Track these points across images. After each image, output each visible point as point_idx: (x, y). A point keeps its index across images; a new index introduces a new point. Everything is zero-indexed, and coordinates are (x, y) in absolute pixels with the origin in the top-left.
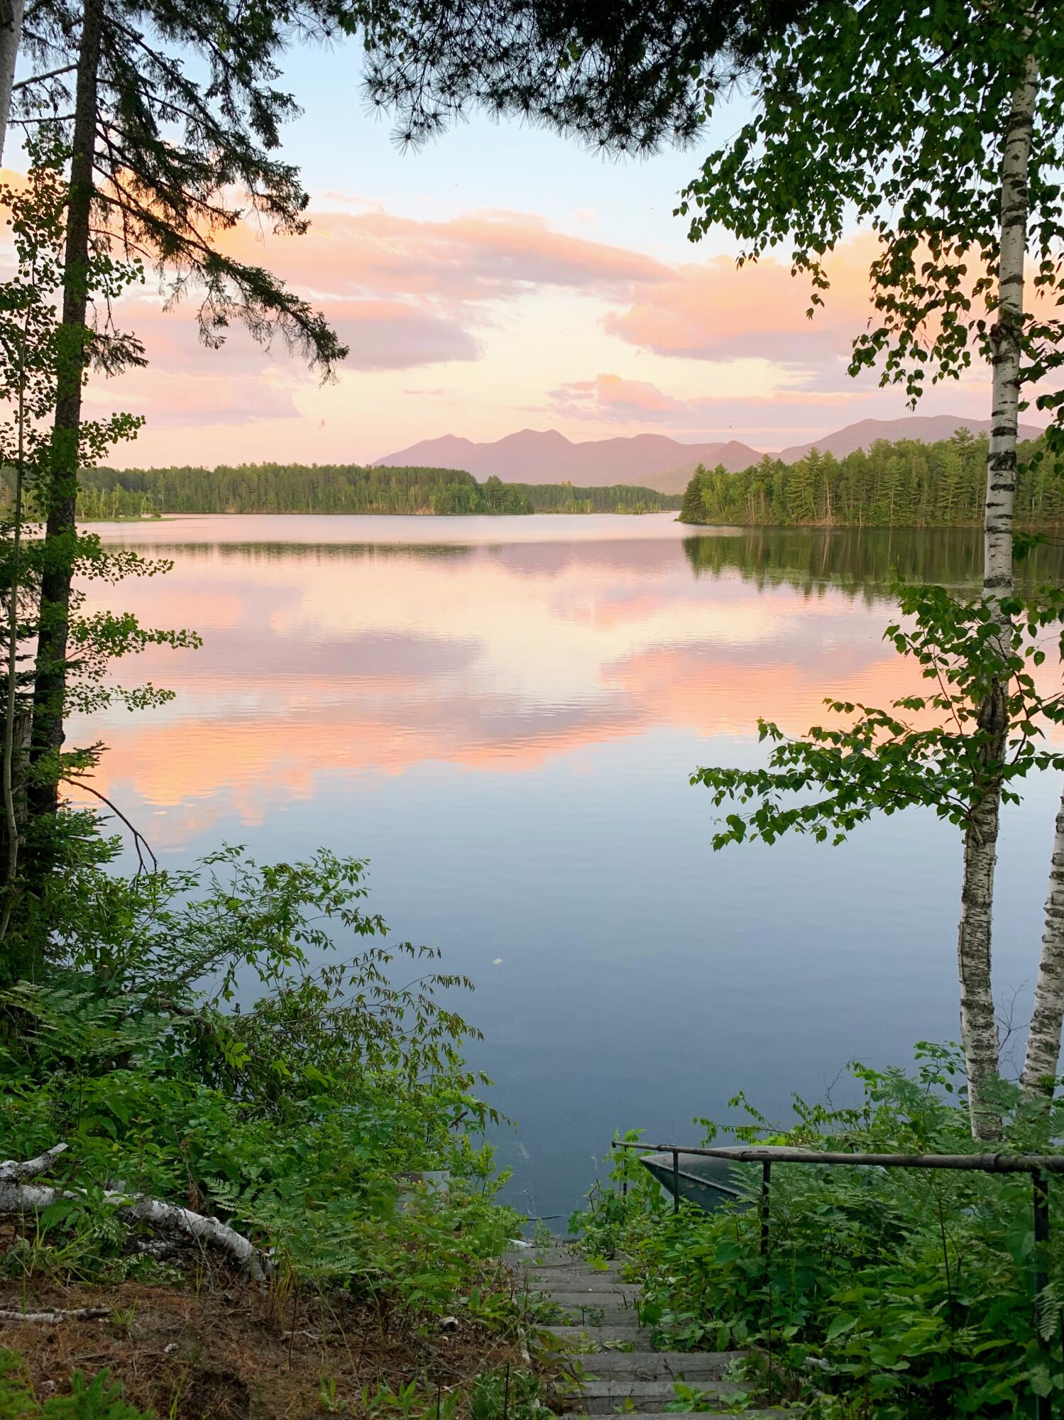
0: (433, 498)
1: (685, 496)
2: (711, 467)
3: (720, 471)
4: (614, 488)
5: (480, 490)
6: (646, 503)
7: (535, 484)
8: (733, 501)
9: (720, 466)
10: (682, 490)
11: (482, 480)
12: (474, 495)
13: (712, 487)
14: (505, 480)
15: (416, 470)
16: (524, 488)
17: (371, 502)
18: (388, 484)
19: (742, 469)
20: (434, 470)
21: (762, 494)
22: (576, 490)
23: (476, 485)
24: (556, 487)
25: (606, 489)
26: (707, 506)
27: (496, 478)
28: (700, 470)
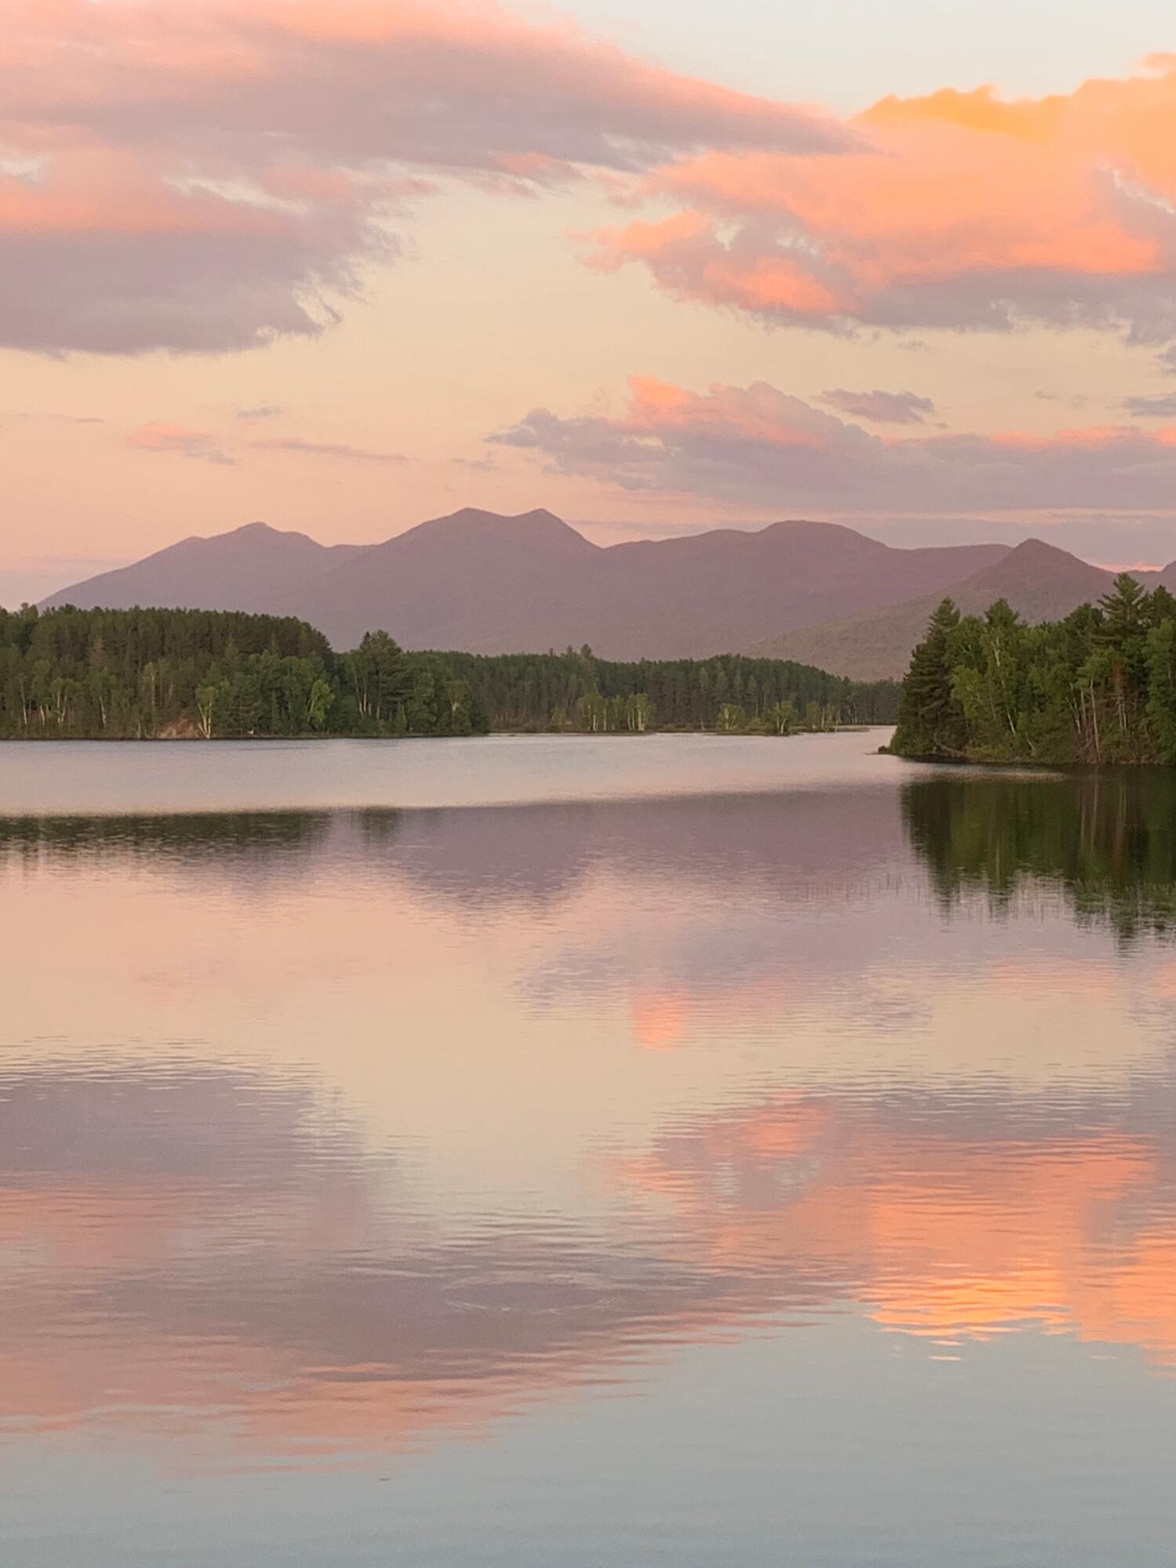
0: (207, 694)
1: (907, 684)
2: (974, 606)
3: (1001, 617)
4: (710, 664)
5: (340, 671)
6: (798, 704)
7: (493, 654)
8: (1039, 700)
9: (1001, 604)
10: (897, 668)
11: (343, 642)
12: (321, 686)
13: (978, 660)
14: (409, 643)
15: (161, 619)
16: (461, 663)
17: (33, 706)
18: (82, 656)
19: (1060, 613)
20: (210, 617)
21: (1117, 681)
22: (603, 668)
23: (328, 656)
24: (549, 660)
25: (687, 667)
26: (969, 712)
27: (383, 636)
28: (945, 615)
